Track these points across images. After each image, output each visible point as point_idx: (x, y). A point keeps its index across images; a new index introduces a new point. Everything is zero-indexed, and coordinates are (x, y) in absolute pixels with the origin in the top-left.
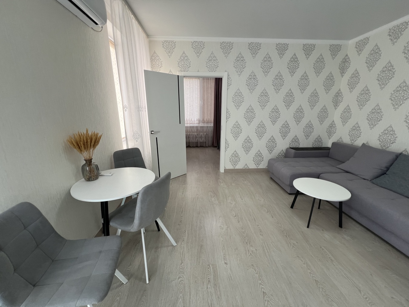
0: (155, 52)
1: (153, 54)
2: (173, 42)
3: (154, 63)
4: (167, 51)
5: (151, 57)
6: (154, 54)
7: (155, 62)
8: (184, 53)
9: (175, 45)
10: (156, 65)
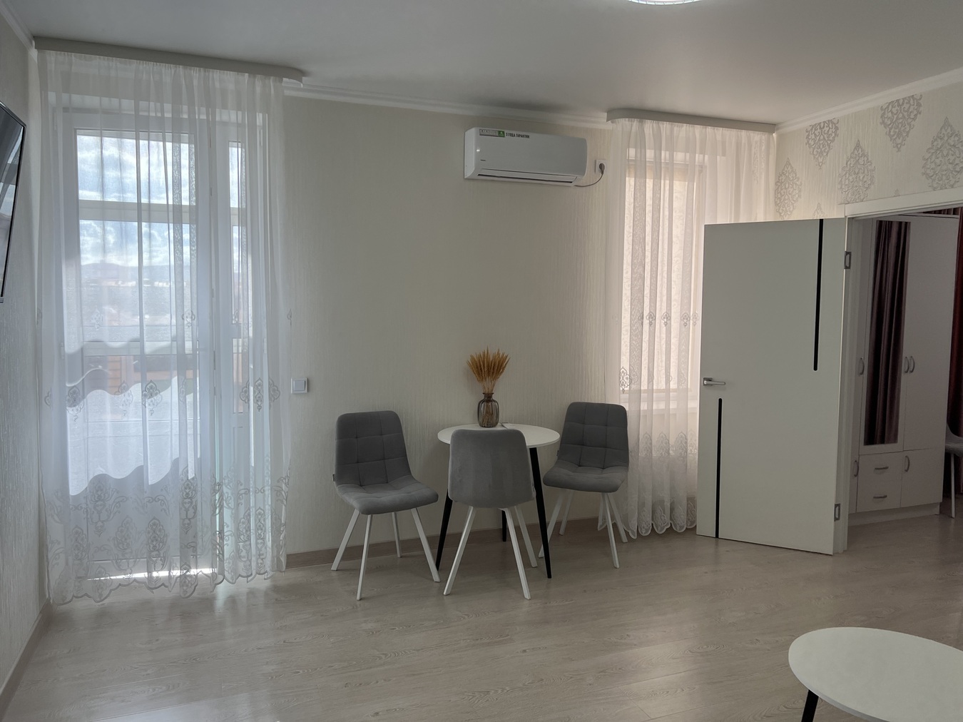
0: (788, 163)
1: (784, 169)
2: (833, 123)
3: (782, 192)
4: (815, 153)
5: (779, 177)
6: (786, 169)
7: (786, 189)
8: (858, 146)
9: (837, 128)
10: (786, 197)
